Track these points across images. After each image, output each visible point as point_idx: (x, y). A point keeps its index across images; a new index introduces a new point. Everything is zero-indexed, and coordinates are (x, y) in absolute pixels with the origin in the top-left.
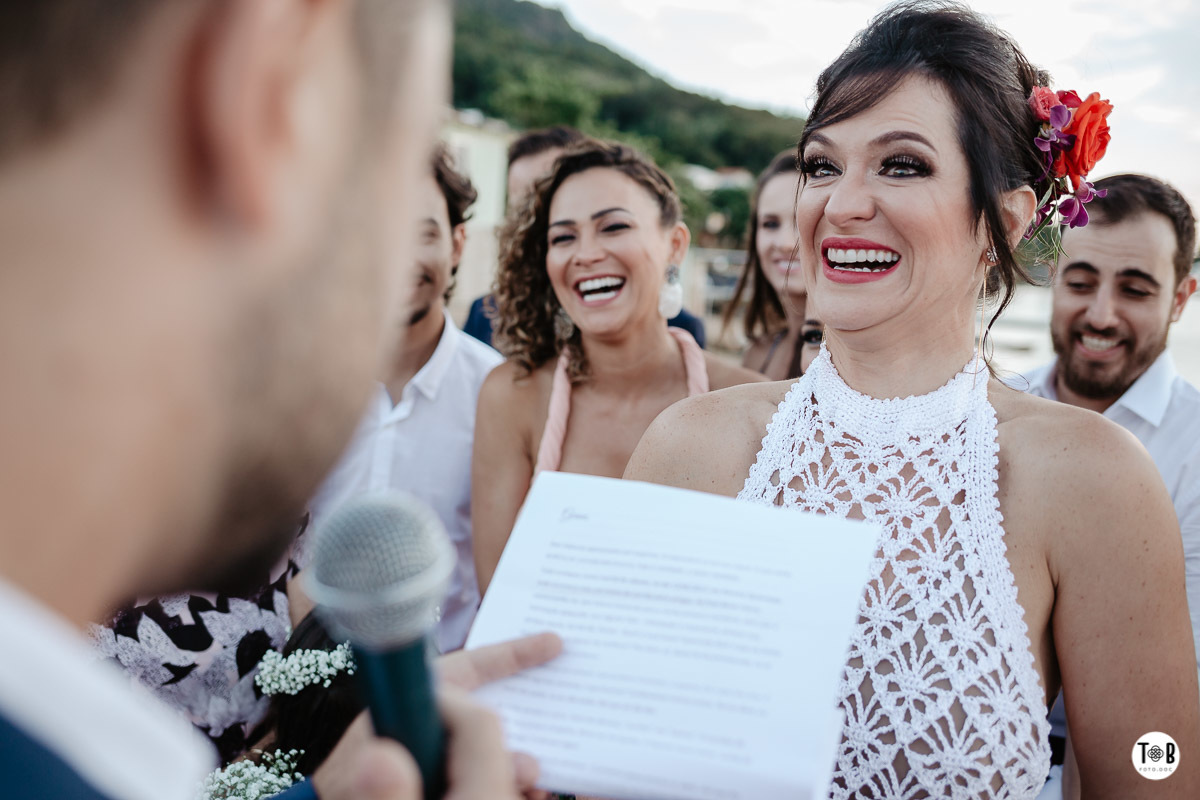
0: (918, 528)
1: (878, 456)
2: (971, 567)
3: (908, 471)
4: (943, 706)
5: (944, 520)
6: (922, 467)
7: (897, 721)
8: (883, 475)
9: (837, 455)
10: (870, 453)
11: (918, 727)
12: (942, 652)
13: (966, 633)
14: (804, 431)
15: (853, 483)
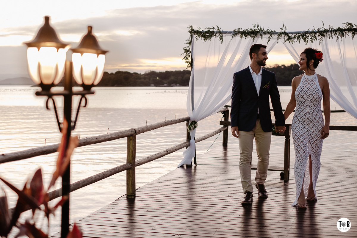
0: (313, 84)
1: (310, 79)
2: (317, 86)
3: (312, 80)
4: (316, 93)
5: (315, 83)
6: (313, 80)
7: (313, 95)
8: (310, 81)
9: (307, 80)
10: (309, 79)
11: (315, 95)
12: (316, 90)
13: (317, 89)
14: (304, 79)
15: (308, 81)
